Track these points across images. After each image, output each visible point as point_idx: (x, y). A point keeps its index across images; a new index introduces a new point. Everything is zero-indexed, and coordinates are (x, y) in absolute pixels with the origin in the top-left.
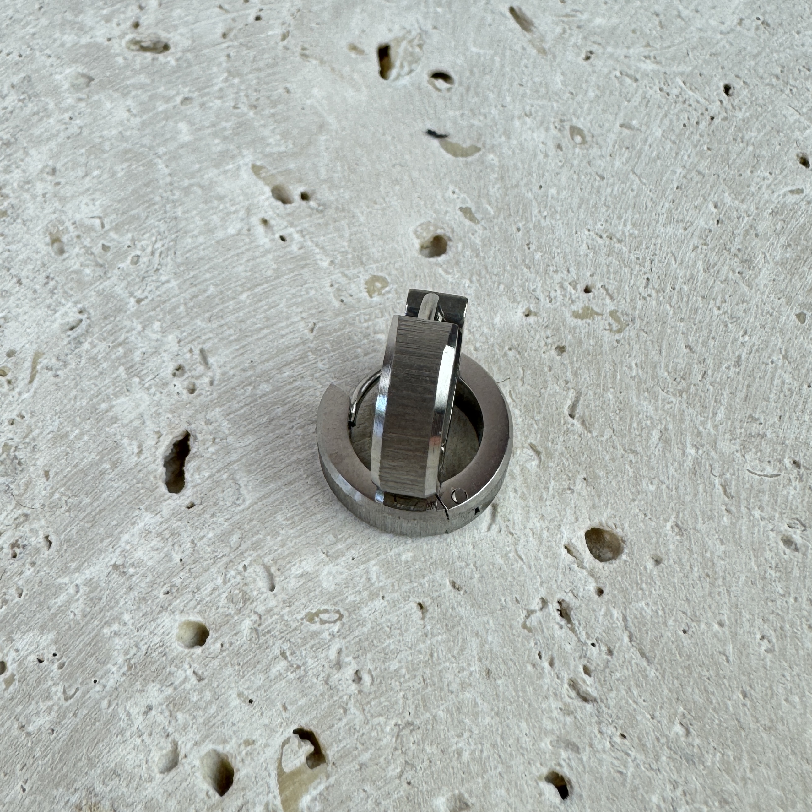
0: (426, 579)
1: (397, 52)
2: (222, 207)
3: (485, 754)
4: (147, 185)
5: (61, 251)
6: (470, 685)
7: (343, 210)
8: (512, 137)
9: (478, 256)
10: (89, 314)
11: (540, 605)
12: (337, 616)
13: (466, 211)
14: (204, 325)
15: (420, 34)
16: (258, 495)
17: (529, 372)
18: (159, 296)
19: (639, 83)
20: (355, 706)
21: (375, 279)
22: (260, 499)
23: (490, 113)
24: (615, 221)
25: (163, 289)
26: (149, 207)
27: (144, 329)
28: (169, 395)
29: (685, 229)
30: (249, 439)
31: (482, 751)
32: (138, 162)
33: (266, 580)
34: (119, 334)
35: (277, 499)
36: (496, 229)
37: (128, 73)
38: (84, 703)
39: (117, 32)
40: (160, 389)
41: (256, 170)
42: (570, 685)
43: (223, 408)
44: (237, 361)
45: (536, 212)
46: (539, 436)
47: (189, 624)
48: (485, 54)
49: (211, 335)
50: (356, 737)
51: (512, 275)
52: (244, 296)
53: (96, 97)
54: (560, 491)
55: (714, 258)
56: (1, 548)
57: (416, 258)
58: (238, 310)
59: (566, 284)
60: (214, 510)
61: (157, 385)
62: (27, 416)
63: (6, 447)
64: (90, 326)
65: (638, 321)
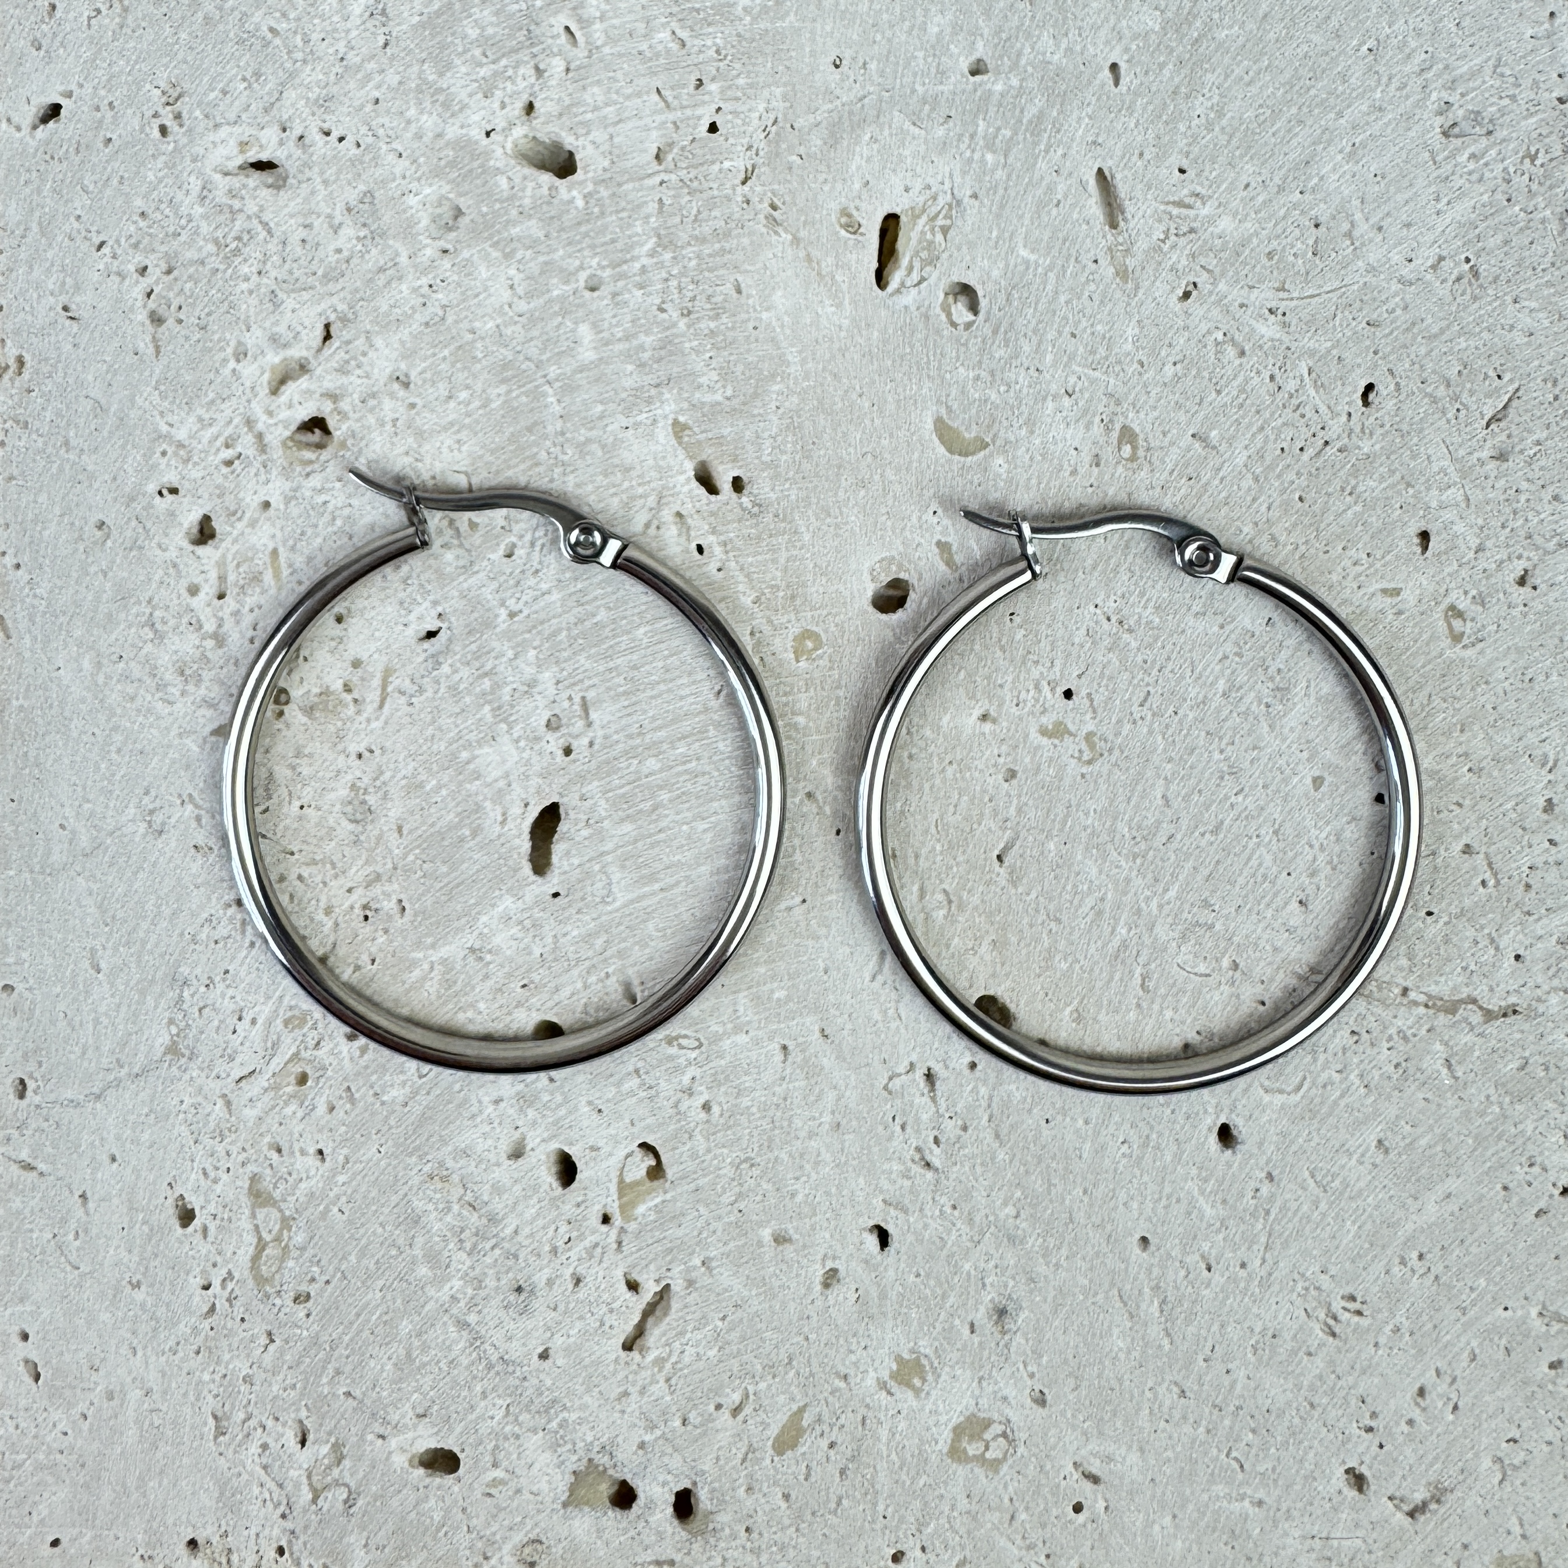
0: (796, 1021)
1: (908, 238)
2: (626, 484)
3: (817, 1199)
4: (530, 429)
7: (784, 520)
8: (1036, 430)
10: (450, 622)
11: (907, 1069)
12: (696, 1044)
13: (944, 547)
14: (588, 665)
15: (950, 206)
16: (631, 896)
18: (537, 612)
19: (1244, 360)
20: (701, 1134)
21: (807, 634)
22: (632, 902)
23: (1016, 382)
24: (1134, 598)
25: (542, 603)
26: (530, 468)
27: (516, 657)
28: (540, 754)
29: (1222, 627)
30: (628, 827)
31: (815, 1196)
32: (520, 386)
34: (484, 659)
35: (651, 905)
37: (513, 213)
39: (499, 118)
40: (531, 745)
41: (679, 429)
42: (916, 1150)
43: (603, 783)
44: (624, 722)
46: (957, 881)
47: (544, 1019)
48: (1036, 262)
49: (595, 680)
50: (697, 1162)
52: (642, 630)
55: (1242, 678)
56: (352, 908)
57: (866, 612)
58: (632, 650)
59: (1044, 683)
60: (581, 904)
61: (527, 738)
62: (378, 752)
63: (353, 787)
64: (450, 640)
65: (1116, 753)
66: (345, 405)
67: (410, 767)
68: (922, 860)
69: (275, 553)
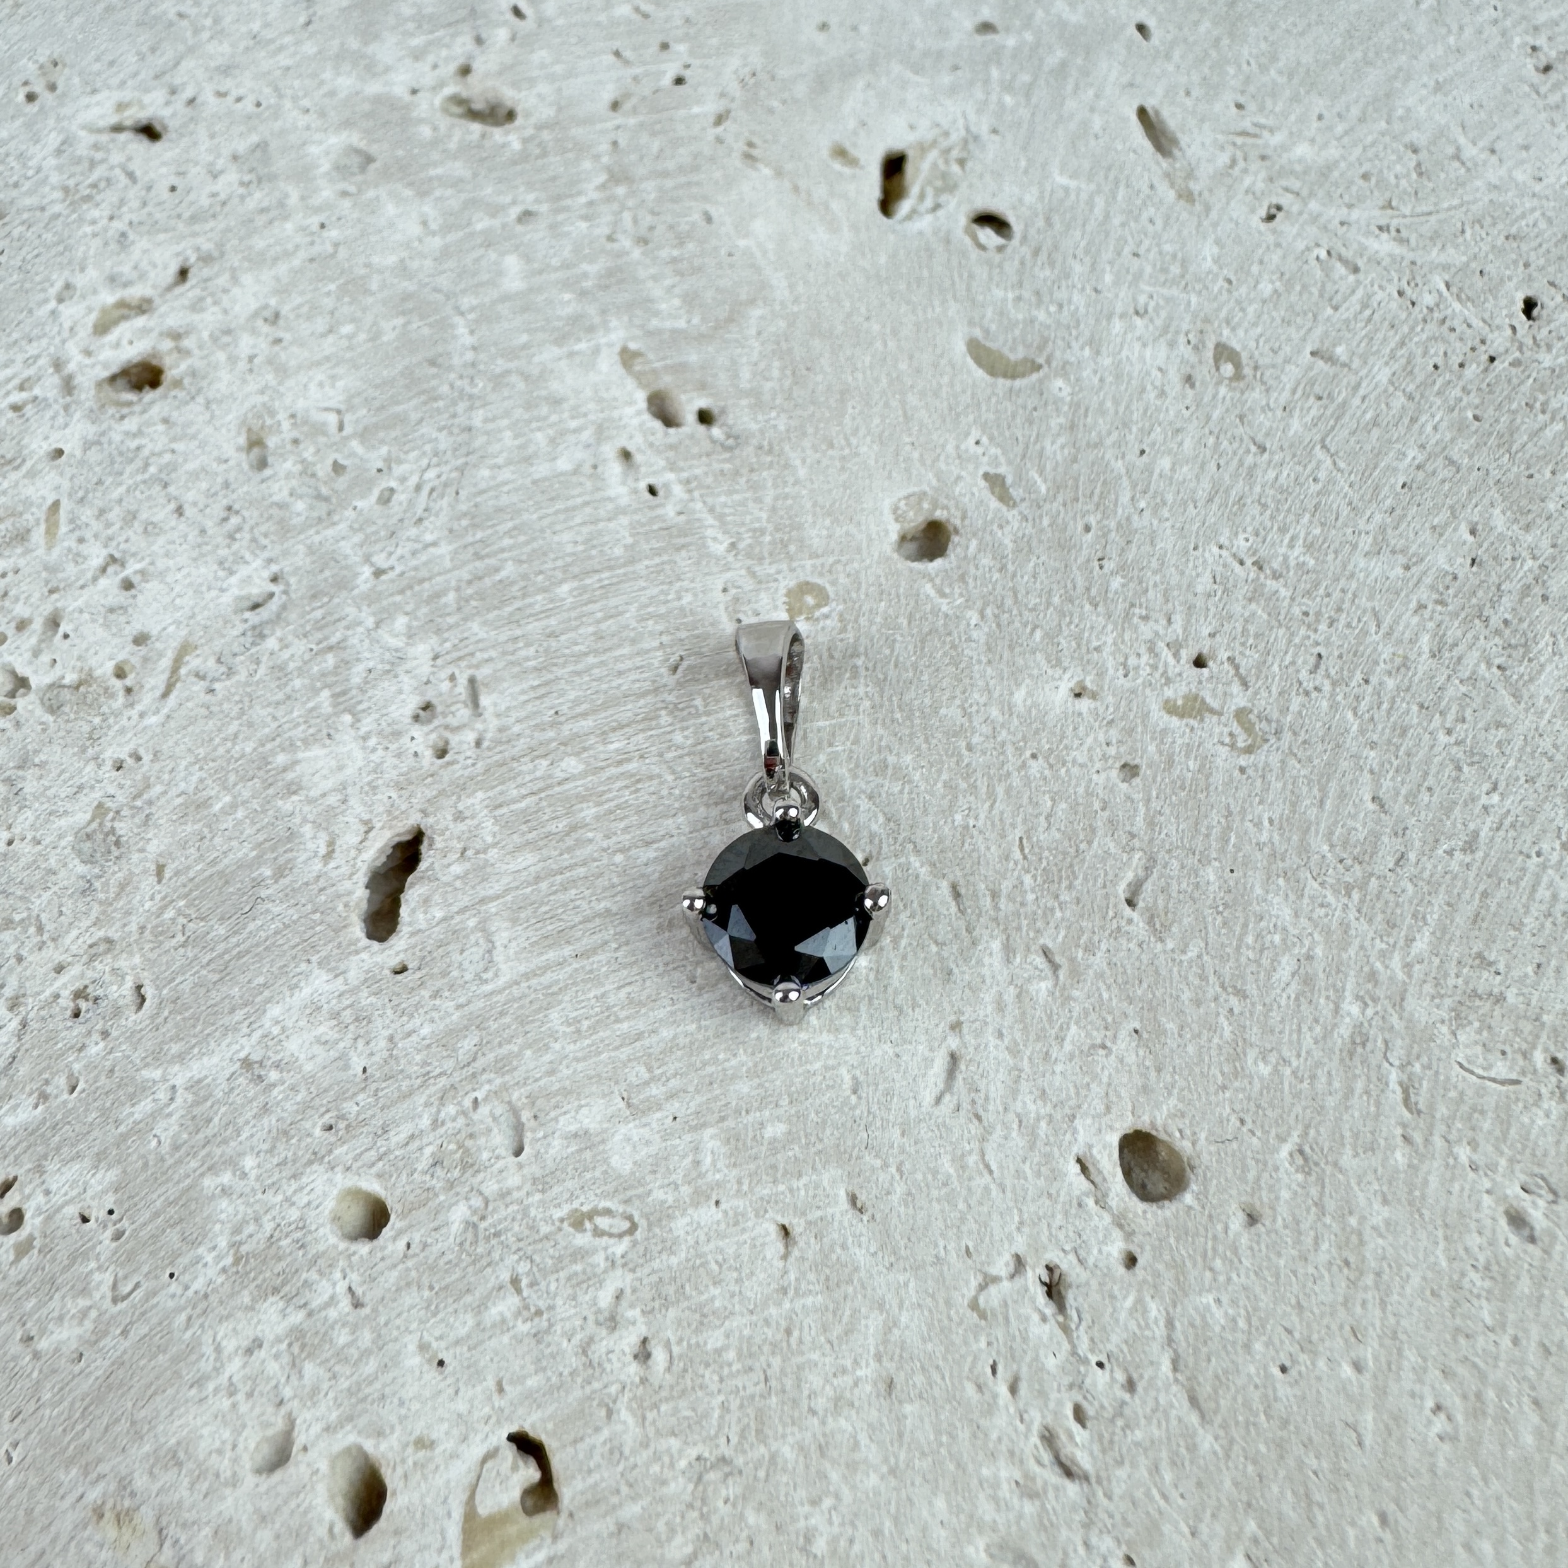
0: (804, 1180)
1: (918, 169)
2: (554, 418)
3: (857, 1548)
4: (430, 362)
5: (262, 464)
6: (852, 1405)
7: (770, 451)
8: (1104, 350)
9: (1002, 568)
10: (288, 584)
11: (1011, 1268)
12: (626, 1225)
13: (995, 482)
14: (483, 633)
15: (965, 142)
16: (522, 968)
17: (1064, 805)
18: (416, 569)
19: (1361, 276)
20: (630, 1408)
21: (805, 588)
22: (526, 976)
23: (1070, 302)
24: (1273, 535)
25: (424, 557)
26: (425, 403)
27: (378, 625)
28: (398, 756)
29: (1407, 568)
30: (527, 859)
31: (851, 1541)
32: (422, 318)
33: (510, 1132)
34: (329, 629)
35: (557, 982)
36: (1046, 522)
37: (435, 156)
38: (143, 1314)
39: (428, 79)
40: (385, 743)
41: (628, 357)
42: (1043, 1438)
43: (491, 794)
44: (530, 707)
45: (1125, 498)
46: (1063, 933)
47: (356, 1193)
48: (1079, 190)
49: (493, 653)
50: (620, 1468)
51: (1062, 614)
52: (565, 588)
53: (371, 193)
54: (1085, 1048)
55: (1454, 631)
56: (57, 996)
57: (888, 559)
58: (547, 613)
59: (1161, 645)
60: (439, 983)
61: (380, 733)
62: (147, 758)
63: (100, 810)
64: (284, 607)
65: (1287, 736)
66: (186, 343)
67: (195, 779)
68: (1003, 903)
69: (56, 505)
